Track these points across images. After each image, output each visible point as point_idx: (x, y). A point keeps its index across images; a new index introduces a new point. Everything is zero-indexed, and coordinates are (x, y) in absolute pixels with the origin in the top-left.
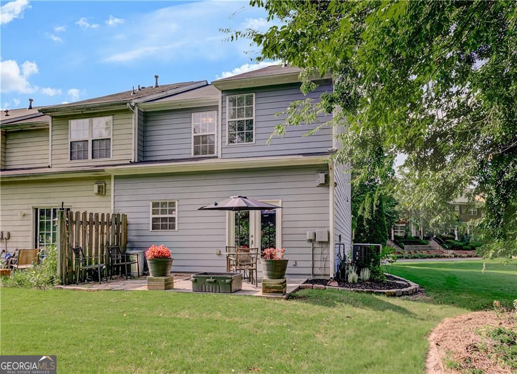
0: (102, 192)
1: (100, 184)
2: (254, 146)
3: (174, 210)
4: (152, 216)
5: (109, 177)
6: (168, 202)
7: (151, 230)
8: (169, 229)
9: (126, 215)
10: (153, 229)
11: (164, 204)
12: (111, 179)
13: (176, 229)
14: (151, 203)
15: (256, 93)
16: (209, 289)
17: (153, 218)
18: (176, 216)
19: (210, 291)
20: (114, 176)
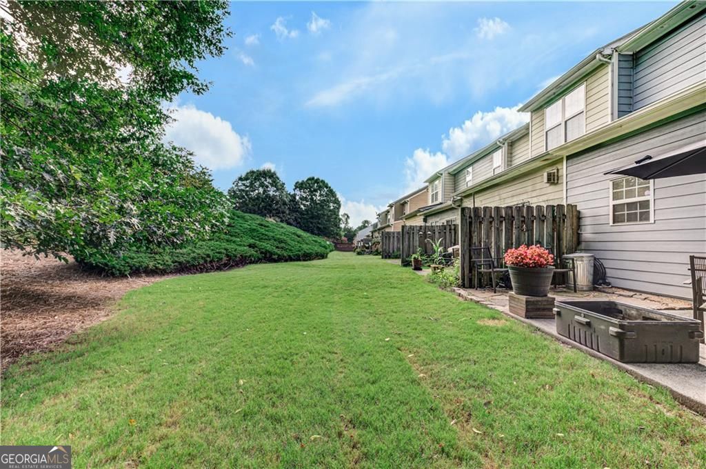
0: (554, 180)
1: (550, 171)
3: (648, 188)
4: (612, 203)
5: (560, 160)
7: (611, 224)
8: (641, 220)
9: (576, 206)
10: (614, 223)
12: (563, 161)
13: (652, 220)
14: (611, 184)
16: (580, 338)
17: (614, 206)
18: (651, 197)
19: (582, 342)
20: (567, 157)
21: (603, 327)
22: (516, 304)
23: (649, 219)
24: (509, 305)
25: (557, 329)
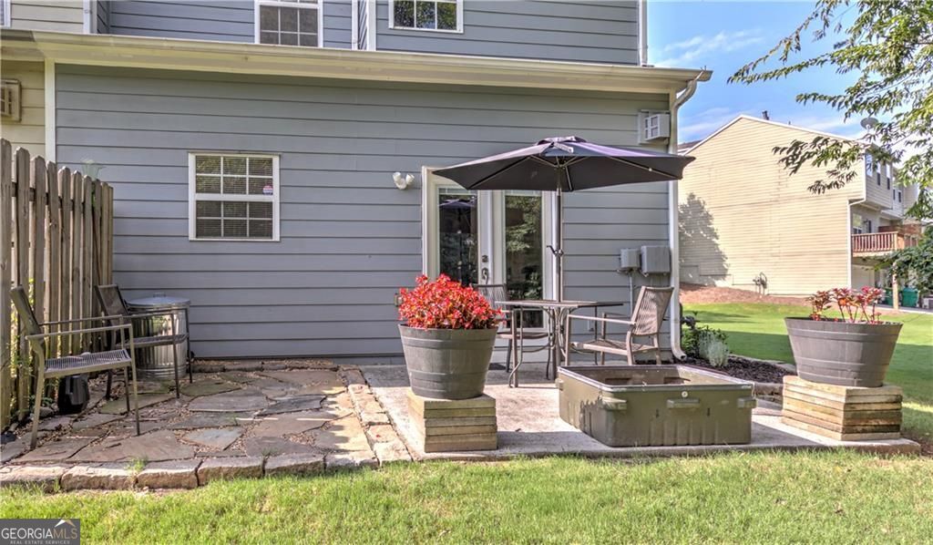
2: (459, 38)
3: (270, 183)
4: (194, 197)
6: (248, 157)
7: (192, 236)
8: (252, 235)
9: (112, 189)
10: (199, 235)
11: (234, 163)
12: (42, 72)
14: (191, 159)
16: (675, 436)
17: (198, 202)
18: (275, 199)
19: (679, 442)
20: (56, 64)
21: (725, 402)
22: (458, 424)
23: (270, 235)
24: (423, 437)
25: (610, 439)
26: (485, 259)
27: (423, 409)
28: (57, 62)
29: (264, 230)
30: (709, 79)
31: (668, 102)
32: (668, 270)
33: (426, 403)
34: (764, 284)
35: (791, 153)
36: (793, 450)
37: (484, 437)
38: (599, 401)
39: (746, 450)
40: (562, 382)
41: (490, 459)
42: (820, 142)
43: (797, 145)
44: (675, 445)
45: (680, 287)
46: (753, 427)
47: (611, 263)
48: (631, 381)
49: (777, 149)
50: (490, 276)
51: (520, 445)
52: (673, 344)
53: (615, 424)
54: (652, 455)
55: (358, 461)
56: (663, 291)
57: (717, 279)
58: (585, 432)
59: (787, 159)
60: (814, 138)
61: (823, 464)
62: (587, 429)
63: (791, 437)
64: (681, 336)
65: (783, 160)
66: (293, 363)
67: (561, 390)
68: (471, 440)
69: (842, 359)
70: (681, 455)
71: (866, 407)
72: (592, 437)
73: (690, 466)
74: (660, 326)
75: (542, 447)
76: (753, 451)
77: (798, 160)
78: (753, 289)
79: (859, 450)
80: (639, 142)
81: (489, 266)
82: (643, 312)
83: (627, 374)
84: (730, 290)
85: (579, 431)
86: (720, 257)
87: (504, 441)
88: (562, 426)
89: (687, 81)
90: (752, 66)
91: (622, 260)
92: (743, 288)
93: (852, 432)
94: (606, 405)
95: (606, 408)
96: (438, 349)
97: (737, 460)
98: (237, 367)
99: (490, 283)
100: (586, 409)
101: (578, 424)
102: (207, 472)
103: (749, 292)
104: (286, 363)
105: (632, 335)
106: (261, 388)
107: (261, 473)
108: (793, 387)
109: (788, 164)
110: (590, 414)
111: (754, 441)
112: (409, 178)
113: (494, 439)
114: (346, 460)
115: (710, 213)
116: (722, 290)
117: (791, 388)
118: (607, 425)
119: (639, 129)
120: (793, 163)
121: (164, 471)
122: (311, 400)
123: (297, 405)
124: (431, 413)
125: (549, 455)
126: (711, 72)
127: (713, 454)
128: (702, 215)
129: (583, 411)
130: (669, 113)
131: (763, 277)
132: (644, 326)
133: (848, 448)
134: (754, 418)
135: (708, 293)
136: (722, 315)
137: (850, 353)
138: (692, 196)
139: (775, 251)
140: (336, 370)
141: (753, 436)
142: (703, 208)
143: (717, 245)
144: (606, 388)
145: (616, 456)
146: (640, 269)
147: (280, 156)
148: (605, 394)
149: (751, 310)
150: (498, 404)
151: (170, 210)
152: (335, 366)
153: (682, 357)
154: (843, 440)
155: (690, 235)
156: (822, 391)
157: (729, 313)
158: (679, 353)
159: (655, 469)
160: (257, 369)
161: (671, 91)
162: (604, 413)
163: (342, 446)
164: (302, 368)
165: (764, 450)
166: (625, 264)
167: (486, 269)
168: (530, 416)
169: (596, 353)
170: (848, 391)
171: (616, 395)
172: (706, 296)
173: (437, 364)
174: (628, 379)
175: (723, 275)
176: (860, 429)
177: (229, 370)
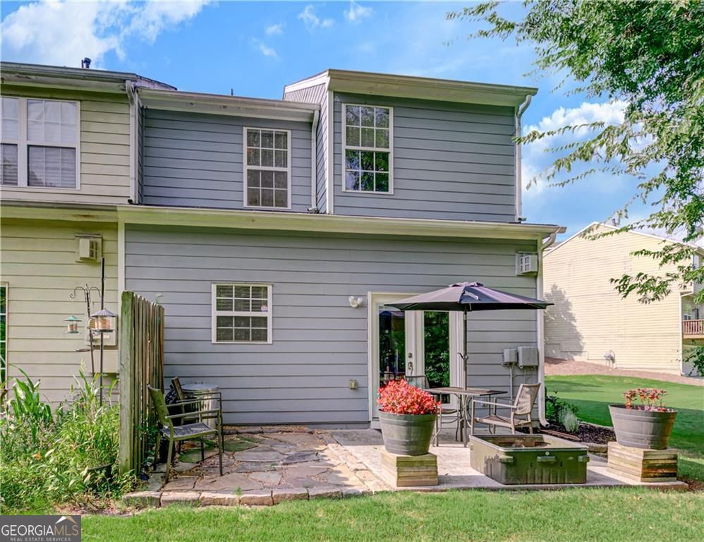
0: (96, 256)
1: (92, 239)
2: (391, 198)
3: (266, 303)
4: (215, 313)
5: (113, 227)
6: (251, 286)
7: (214, 340)
8: (254, 339)
9: (164, 310)
10: (218, 339)
11: (243, 291)
12: (116, 230)
13: (270, 340)
14: (214, 287)
15: (394, 107)
16: (542, 478)
17: (218, 317)
18: (269, 315)
19: (544, 482)
20: (126, 224)
21: (571, 458)
22: (416, 470)
23: (266, 339)
24: (396, 477)
25: (504, 480)
26: (410, 356)
27: (396, 461)
28: (126, 222)
29: (261, 336)
30: (564, 232)
31: (536, 246)
32: (537, 364)
33: (398, 458)
34: (613, 359)
35: (622, 283)
36: (610, 487)
37: (430, 478)
38: (497, 457)
39: (583, 487)
40: (472, 444)
41: (435, 491)
42: (642, 276)
43: (626, 278)
44: (542, 484)
45: (545, 361)
46: (588, 474)
47: (497, 358)
48: (514, 445)
49: (612, 280)
50: (414, 367)
51: (450, 483)
52: (540, 416)
53: (506, 472)
54: (528, 490)
55: (361, 491)
56: (534, 386)
57: (576, 355)
58: (487, 476)
59: (619, 287)
60: (637, 274)
61: (626, 496)
62: (489, 474)
63: (611, 480)
64: (546, 410)
65: (616, 288)
66: (283, 428)
67: (472, 449)
68: (423, 480)
69: (642, 433)
70: (545, 489)
71: (655, 462)
72: (493, 479)
73: (550, 495)
74: (532, 408)
75: (464, 485)
76: (587, 487)
77: (628, 288)
78: (605, 363)
79: (649, 487)
80: (516, 274)
81: (413, 360)
82: (521, 400)
83: (512, 440)
84: (585, 364)
85: (483, 475)
86: (577, 337)
87: (442, 481)
88: (472, 472)
89: (550, 233)
90: (596, 226)
91: (505, 356)
92: (596, 363)
93: (648, 477)
94: (501, 459)
95: (502, 461)
96: (404, 426)
97: (577, 492)
98: (246, 431)
99: (413, 375)
100: (488, 461)
101: (483, 470)
102: (278, 496)
103: (601, 366)
104: (277, 428)
105: (515, 414)
106: (271, 446)
107: (307, 497)
108: (614, 448)
109: (620, 292)
110: (491, 465)
111: (589, 482)
112: (360, 300)
113: (436, 479)
114: (354, 490)
115: (569, 301)
116: (580, 364)
117: (613, 450)
118: (502, 471)
119: (516, 265)
120: (623, 291)
121: (255, 495)
122: (309, 455)
123: (303, 457)
124: (401, 464)
125: (469, 489)
126: (566, 228)
127: (564, 489)
128: (563, 302)
129: (486, 463)
130: (537, 254)
131: (612, 354)
132: (522, 408)
133: (643, 486)
134: (589, 468)
135: (568, 367)
136: (579, 384)
137: (647, 428)
138: (555, 287)
139: (622, 332)
140: (311, 433)
141: (587, 479)
142: (564, 296)
143: (575, 327)
144: (501, 449)
145: (508, 490)
146: (517, 364)
147: (273, 285)
148: (501, 452)
149: (602, 380)
150: (438, 459)
151: (199, 323)
152: (310, 430)
153: (547, 425)
154: (642, 481)
155: (553, 318)
156: (630, 451)
157: (585, 383)
158: (544, 422)
159: (530, 497)
160: (259, 432)
161: (539, 239)
162: (500, 465)
163: (346, 483)
164: (289, 432)
165: (593, 487)
166: (507, 360)
167: (411, 363)
168: (452, 466)
169: (490, 425)
170: (645, 452)
171: (507, 454)
172: (566, 369)
173: (404, 434)
174: (513, 443)
175: (580, 352)
176: (652, 475)
177: (241, 433)
